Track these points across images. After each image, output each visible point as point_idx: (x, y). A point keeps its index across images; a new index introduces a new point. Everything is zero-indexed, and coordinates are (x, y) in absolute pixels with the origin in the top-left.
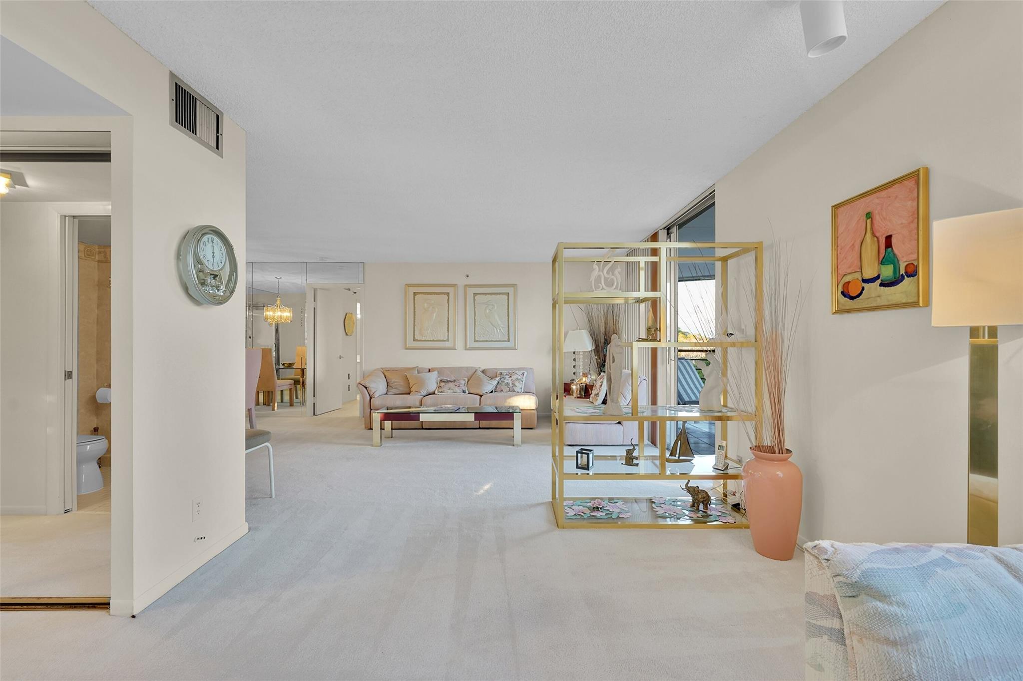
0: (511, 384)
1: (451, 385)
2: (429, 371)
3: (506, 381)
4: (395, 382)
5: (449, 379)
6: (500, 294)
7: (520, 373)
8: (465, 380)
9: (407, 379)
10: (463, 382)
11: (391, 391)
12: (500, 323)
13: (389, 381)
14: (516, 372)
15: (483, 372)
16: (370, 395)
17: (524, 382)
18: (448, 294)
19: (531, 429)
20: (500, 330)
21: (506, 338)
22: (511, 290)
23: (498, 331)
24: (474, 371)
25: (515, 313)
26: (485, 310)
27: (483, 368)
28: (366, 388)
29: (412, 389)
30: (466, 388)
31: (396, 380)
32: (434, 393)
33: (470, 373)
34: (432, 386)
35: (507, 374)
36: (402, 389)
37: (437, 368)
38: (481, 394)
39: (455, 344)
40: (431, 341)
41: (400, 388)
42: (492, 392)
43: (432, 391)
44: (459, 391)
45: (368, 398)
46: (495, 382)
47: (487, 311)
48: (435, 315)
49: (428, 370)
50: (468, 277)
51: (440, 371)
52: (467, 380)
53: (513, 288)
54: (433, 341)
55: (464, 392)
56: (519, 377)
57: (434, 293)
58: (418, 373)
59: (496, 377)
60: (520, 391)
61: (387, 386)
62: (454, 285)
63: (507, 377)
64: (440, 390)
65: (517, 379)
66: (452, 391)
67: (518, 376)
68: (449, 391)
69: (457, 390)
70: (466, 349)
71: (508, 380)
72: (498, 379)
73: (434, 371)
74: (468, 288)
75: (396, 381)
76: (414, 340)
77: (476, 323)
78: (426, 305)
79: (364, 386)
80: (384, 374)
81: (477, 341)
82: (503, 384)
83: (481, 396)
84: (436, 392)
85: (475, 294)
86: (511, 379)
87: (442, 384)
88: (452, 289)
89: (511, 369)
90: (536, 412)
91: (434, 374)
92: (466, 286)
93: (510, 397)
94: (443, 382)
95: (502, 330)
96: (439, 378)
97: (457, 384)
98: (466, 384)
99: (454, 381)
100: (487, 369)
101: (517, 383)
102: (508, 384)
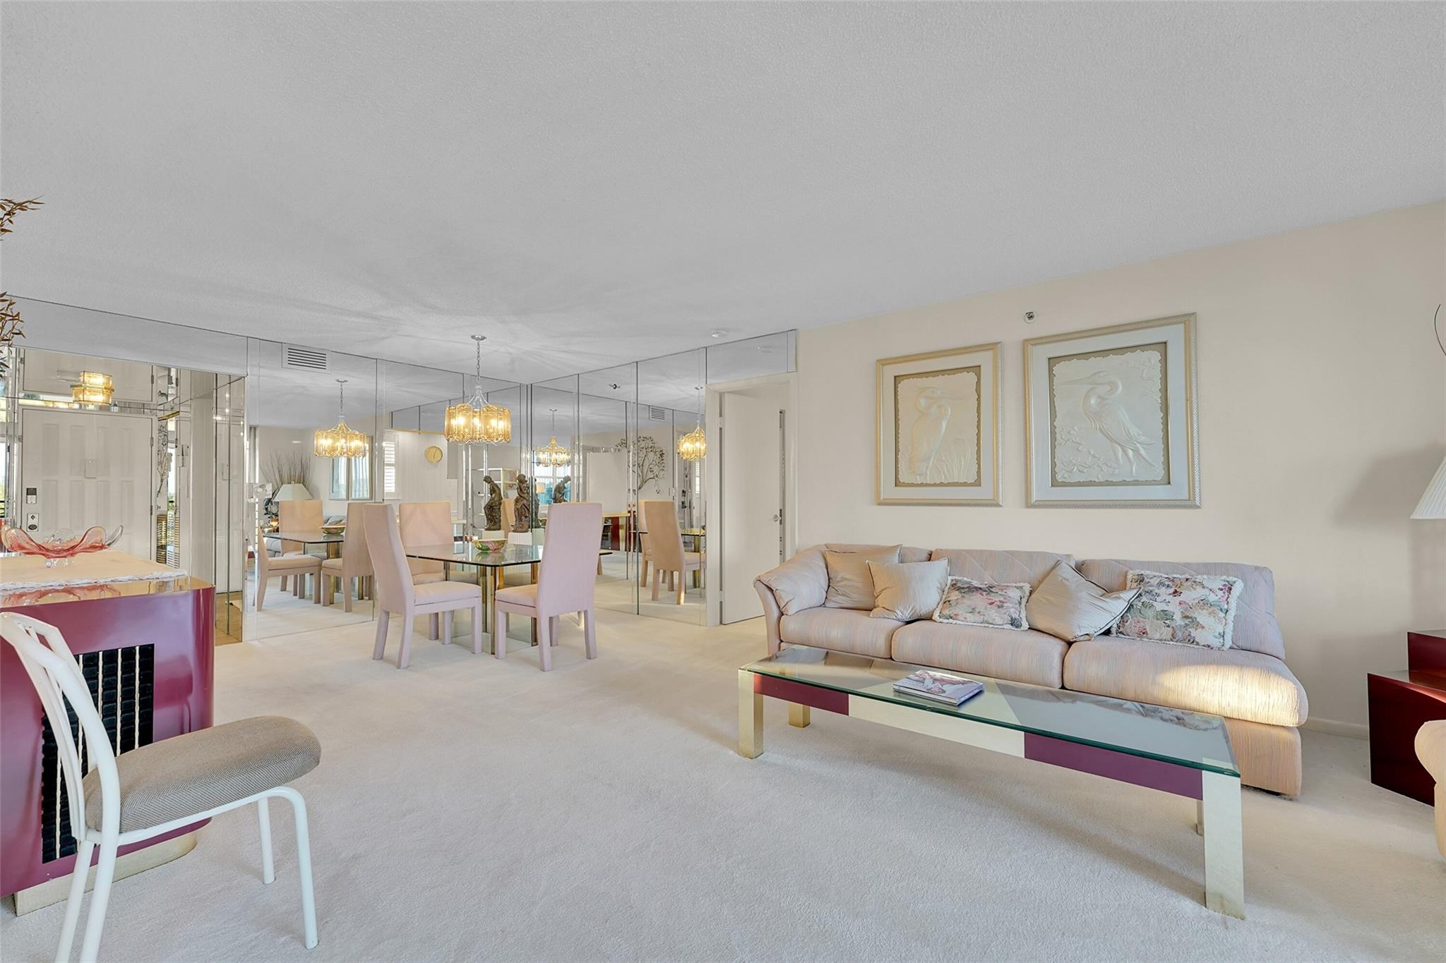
0: (1177, 617)
1: (978, 600)
2: (930, 557)
3: (1159, 607)
4: (844, 579)
5: (976, 583)
6: (1132, 348)
7: (1218, 583)
8: (1021, 588)
9: (869, 575)
10: (1014, 594)
11: (834, 599)
12: (1134, 431)
13: (831, 576)
14: (1199, 579)
15: (1080, 568)
16: (779, 607)
17: (1232, 613)
18: (976, 369)
19: (1277, 794)
20: (1136, 451)
21: (1160, 473)
22: (1173, 335)
23: (1131, 453)
24: (1053, 563)
25: (1188, 400)
26: (1087, 397)
27: (1081, 555)
28: (771, 590)
29: (879, 601)
30: (1023, 615)
31: (847, 574)
32: (929, 618)
33: (1040, 569)
34: (928, 598)
35: (1161, 584)
36: (858, 598)
37: (947, 551)
38: (1070, 638)
39: (996, 492)
40: (935, 485)
41: (854, 596)
42: (1107, 633)
43: (923, 610)
44: (999, 621)
45: (776, 613)
46: (1117, 606)
47: (1093, 401)
48: (944, 424)
49: (925, 555)
50: (1031, 317)
51: (956, 559)
52: (1027, 588)
53: (1181, 326)
54: (941, 485)
55: (1015, 623)
56: (1212, 598)
57: (943, 372)
58: (902, 562)
59: (1123, 587)
60: (1216, 642)
61: (829, 586)
62: (992, 347)
63: (1164, 593)
64: (946, 612)
65: (1204, 603)
66: (980, 618)
67: (1206, 592)
68: (970, 617)
69: (995, 616)
70: (1029, 505)
71: (1165, 601)
72: (1128, 595)
73: (939, 559)
74: (1030, 346)
75: (847, 577)
76: (897, 483)
77: (1058, 436)
78: (922, 401)
79: (766, 586)
80: (825, 560)
81: (1064, 484)
82: (1150, 613)
83: (1070, 644)
84: (936, 616)
85: (1052, 361)
86: (1178, 599)
87: (955, 595)
88: (988, 355)
89: (1175, 567)
90: (1297, 738)
91: (940, 566)
92: (1027, 343)
93: (1177, 664)
94: (959, 589)
95: (1142, 452)
96: (950, 578)
97: (996, 599)
98: (1024, 601)
99: (989, 590)
100: (1093, 562)
101: (1202, 617)
102: (1166, 616)
